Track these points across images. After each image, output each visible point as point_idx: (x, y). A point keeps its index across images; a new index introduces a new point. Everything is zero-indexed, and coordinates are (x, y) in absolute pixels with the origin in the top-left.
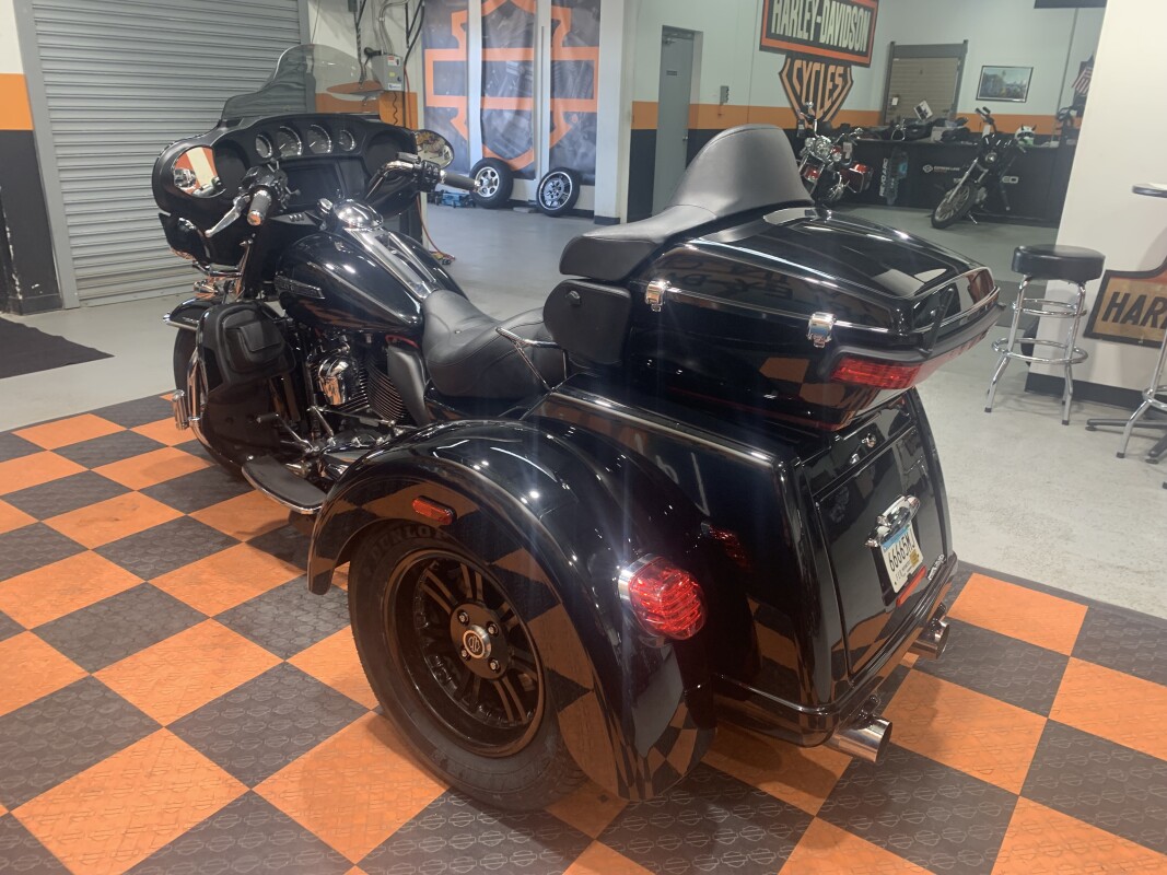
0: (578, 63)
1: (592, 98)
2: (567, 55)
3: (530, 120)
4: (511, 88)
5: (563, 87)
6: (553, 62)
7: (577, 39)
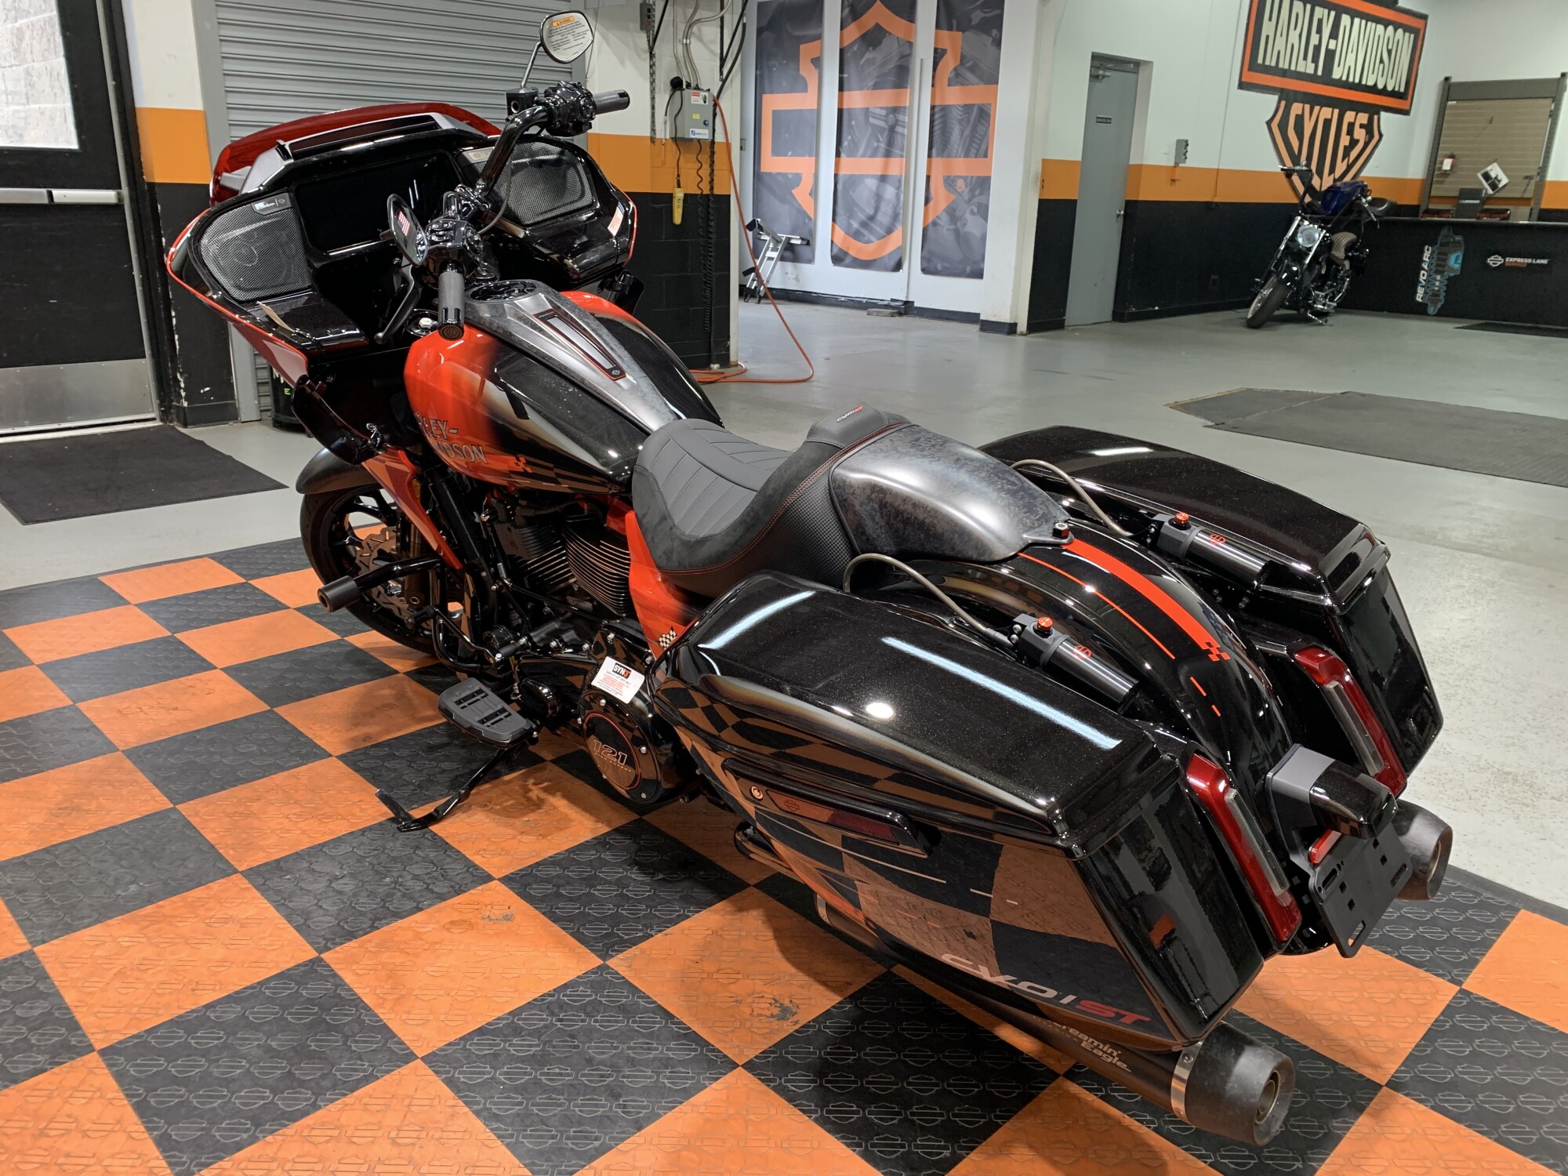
0: (967, 108)
1: (986, 156)
2: (954, 97)
3: (898, 188)
4: (876, 144)
5: (946, 143)
6: (933, 108)
7: (969, 76)
